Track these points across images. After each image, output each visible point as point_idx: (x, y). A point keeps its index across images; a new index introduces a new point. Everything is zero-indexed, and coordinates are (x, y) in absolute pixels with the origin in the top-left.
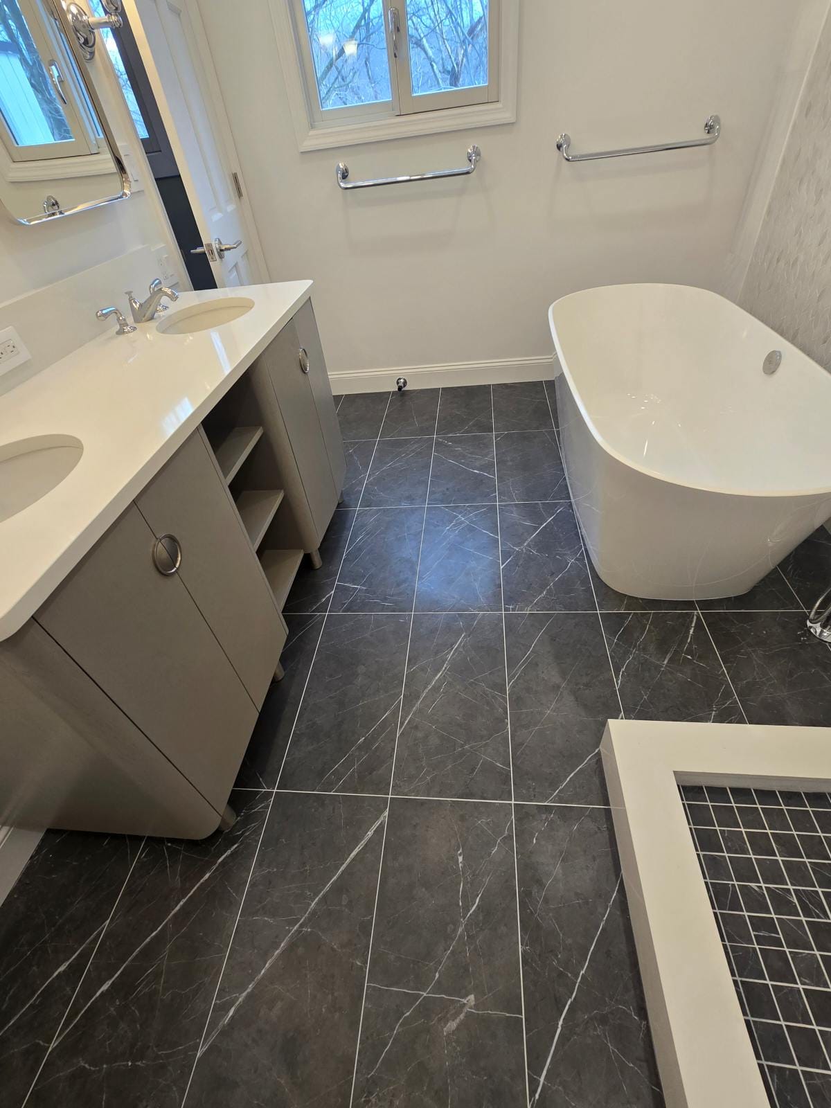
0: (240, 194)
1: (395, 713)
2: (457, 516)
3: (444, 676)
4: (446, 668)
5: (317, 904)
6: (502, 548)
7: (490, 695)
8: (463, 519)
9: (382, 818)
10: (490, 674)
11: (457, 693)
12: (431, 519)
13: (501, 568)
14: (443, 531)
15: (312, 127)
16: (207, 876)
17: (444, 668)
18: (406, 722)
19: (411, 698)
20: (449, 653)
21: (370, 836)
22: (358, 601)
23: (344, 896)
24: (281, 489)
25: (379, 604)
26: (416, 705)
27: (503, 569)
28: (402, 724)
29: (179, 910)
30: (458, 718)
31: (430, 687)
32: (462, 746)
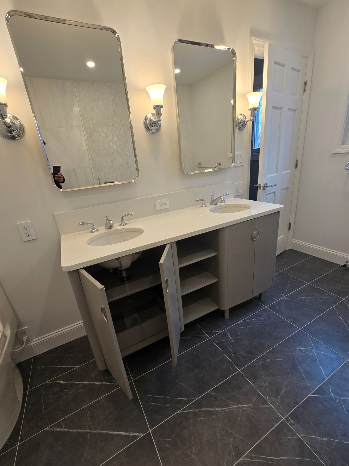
0: (296, 167)
1: (186, 403)
2: (312, 346)
3: (220, 412)
4: (225, 410)
5: (99, 433)
6: (322, 385)
7: (229, 449)
8: (314, 351)
9: (140, 434)
10: (241, 439)
11: (216, 427)
12: (296, 337)
13: (310, 395)
14: (296, 347)
15: (343, 144)
16: (97, 383)
17: (224, 409)
18: (186, 411)
19: (199, 404)
20: (234, 405)
21: (130, 435)
22: (225, 344)
23: (104, 443)
24: (217, 278)
25: (231, 352)
26: (197, 410)
27: (309, 396)
28: (184, 410)
29: (85, 384)
30: (205, 438)
31: (210, 409)
32: (192, 453)
